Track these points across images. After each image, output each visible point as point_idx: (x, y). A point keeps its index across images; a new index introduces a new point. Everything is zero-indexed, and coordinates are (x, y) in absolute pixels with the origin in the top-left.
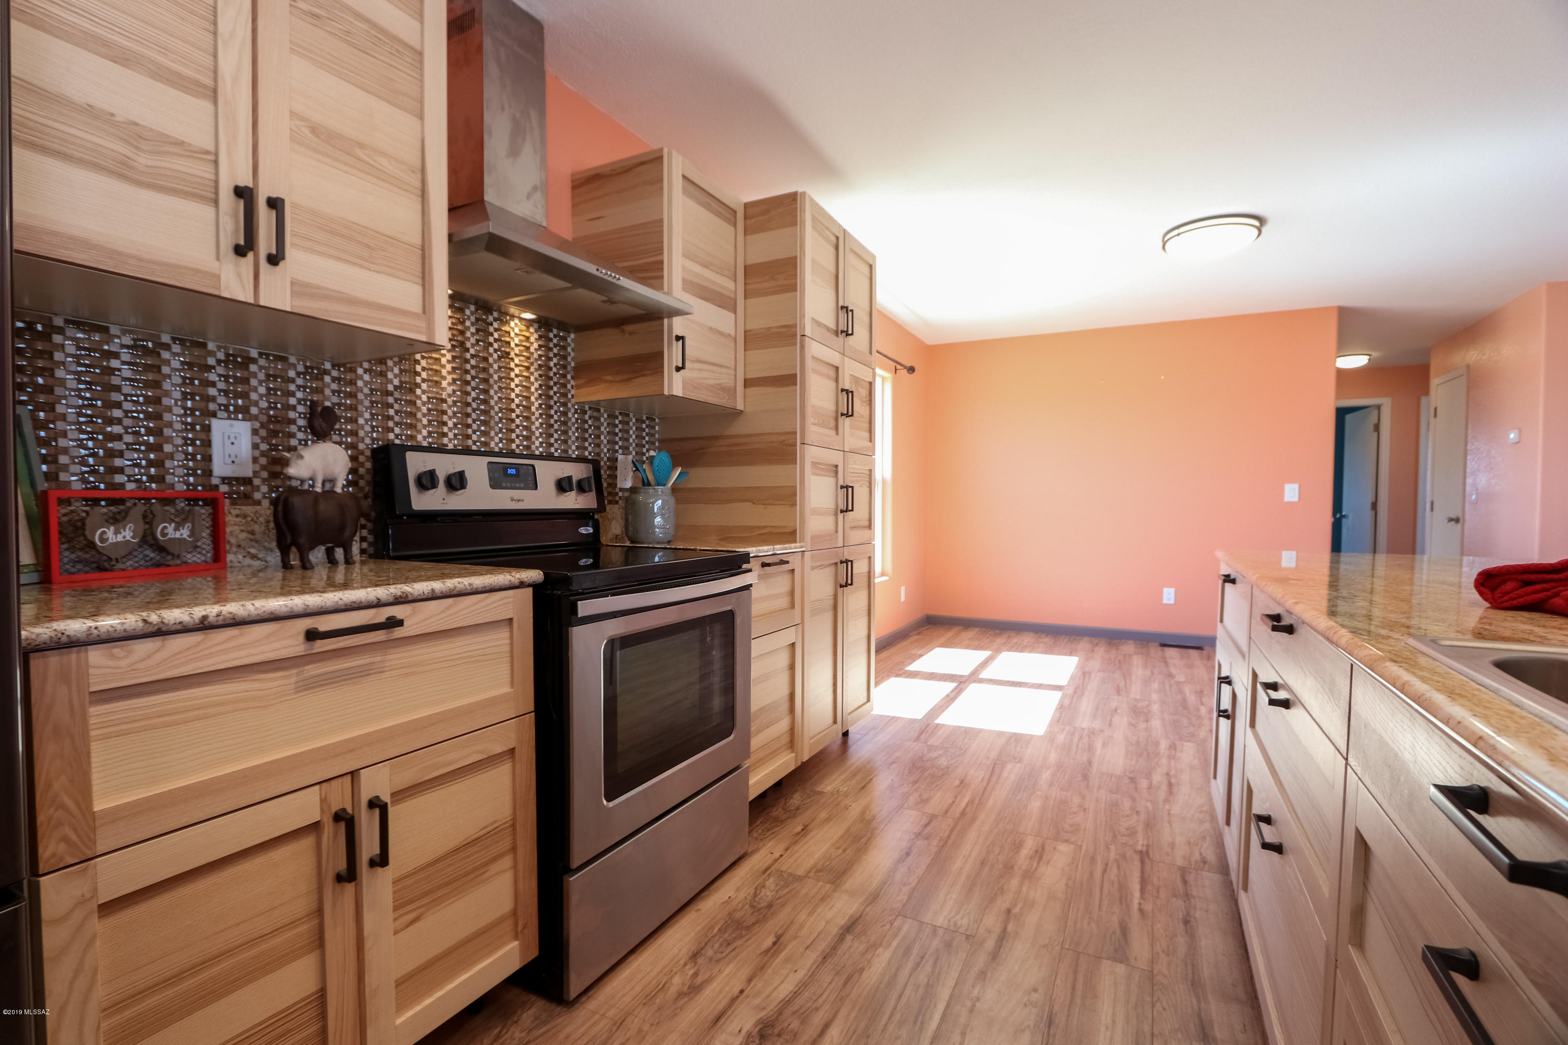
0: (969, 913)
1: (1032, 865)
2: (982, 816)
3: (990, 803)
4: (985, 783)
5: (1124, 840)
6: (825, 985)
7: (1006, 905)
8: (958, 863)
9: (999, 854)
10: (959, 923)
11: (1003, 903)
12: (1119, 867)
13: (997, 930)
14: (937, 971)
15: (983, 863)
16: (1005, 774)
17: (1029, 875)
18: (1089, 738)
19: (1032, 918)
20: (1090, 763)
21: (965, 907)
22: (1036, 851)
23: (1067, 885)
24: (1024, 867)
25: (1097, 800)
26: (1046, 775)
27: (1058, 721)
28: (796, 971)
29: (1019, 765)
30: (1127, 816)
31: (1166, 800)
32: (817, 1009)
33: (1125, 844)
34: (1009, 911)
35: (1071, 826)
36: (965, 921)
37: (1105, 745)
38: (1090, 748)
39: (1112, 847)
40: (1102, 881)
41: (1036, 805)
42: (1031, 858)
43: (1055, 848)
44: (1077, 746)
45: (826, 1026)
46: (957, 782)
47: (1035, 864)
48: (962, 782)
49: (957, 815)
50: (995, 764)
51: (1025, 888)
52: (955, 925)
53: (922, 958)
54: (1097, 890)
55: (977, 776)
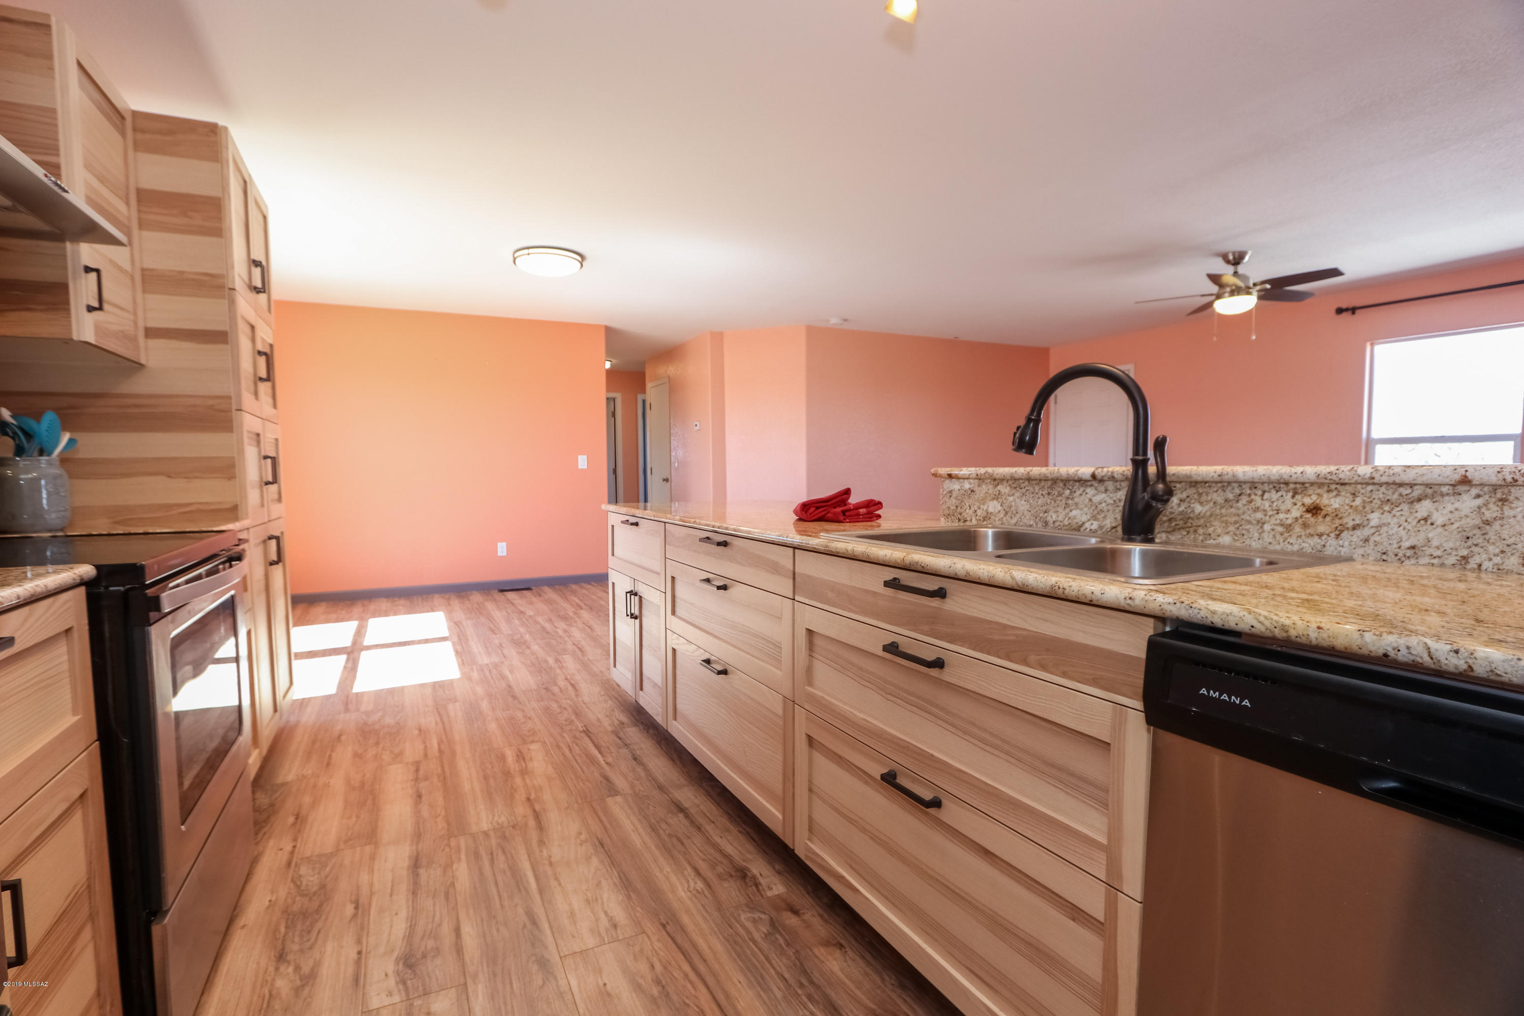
0: (502, 812)
1: (522, 765)
2: (458, 749)
3: (457, 737)
4: (440, 725)
5: (568, 728)
6: (432, 908)
7: (524, 797)
8: (467, 786)
9: (493, 768)
10: (500, 822)
11: (521, 796)
12: (577, 745)
13: (529, 812)
14: (509, 856)
15: (486, 778)
16: (452, 714)
17: (524, 772)
18: (496, 669)
19: (547, 796)
20: (510, 687)
21: (496, 810)
22: (518, 756)
23: (553, 768)
24: (517, 769)
25: (533, 709)
26: (485, 705)
27: (463, 664)
28: (396, 914)
29: (457, 704)
30: (560, 713)
31: (577, 695)
32: (440, 925)
33: (571, 730)
34: (528, 799)
35: (529, 731)
36: (503, 819)
37: (511, 672)
38: (503, 677)
39: (565, 735)
40: (574, 757)
41: (493, 727)
42: (517, 761)
43: (529, 749)
44: (492, 678)
45: (457, 931)
46: (416, 732)
47: (523, 764)
48: (420, 730)
49: (437, 755)
50: (437, 709)
51: (528, 781)
52: (498, 824)
53: (492, 854)
54: (574, 763)
55: (430, 721)
